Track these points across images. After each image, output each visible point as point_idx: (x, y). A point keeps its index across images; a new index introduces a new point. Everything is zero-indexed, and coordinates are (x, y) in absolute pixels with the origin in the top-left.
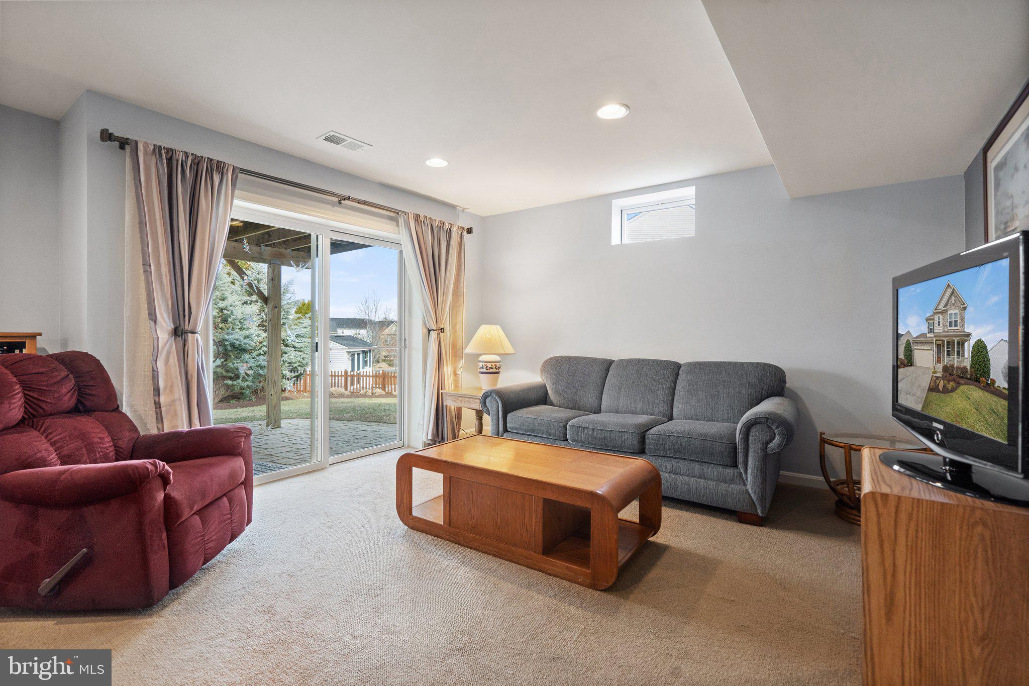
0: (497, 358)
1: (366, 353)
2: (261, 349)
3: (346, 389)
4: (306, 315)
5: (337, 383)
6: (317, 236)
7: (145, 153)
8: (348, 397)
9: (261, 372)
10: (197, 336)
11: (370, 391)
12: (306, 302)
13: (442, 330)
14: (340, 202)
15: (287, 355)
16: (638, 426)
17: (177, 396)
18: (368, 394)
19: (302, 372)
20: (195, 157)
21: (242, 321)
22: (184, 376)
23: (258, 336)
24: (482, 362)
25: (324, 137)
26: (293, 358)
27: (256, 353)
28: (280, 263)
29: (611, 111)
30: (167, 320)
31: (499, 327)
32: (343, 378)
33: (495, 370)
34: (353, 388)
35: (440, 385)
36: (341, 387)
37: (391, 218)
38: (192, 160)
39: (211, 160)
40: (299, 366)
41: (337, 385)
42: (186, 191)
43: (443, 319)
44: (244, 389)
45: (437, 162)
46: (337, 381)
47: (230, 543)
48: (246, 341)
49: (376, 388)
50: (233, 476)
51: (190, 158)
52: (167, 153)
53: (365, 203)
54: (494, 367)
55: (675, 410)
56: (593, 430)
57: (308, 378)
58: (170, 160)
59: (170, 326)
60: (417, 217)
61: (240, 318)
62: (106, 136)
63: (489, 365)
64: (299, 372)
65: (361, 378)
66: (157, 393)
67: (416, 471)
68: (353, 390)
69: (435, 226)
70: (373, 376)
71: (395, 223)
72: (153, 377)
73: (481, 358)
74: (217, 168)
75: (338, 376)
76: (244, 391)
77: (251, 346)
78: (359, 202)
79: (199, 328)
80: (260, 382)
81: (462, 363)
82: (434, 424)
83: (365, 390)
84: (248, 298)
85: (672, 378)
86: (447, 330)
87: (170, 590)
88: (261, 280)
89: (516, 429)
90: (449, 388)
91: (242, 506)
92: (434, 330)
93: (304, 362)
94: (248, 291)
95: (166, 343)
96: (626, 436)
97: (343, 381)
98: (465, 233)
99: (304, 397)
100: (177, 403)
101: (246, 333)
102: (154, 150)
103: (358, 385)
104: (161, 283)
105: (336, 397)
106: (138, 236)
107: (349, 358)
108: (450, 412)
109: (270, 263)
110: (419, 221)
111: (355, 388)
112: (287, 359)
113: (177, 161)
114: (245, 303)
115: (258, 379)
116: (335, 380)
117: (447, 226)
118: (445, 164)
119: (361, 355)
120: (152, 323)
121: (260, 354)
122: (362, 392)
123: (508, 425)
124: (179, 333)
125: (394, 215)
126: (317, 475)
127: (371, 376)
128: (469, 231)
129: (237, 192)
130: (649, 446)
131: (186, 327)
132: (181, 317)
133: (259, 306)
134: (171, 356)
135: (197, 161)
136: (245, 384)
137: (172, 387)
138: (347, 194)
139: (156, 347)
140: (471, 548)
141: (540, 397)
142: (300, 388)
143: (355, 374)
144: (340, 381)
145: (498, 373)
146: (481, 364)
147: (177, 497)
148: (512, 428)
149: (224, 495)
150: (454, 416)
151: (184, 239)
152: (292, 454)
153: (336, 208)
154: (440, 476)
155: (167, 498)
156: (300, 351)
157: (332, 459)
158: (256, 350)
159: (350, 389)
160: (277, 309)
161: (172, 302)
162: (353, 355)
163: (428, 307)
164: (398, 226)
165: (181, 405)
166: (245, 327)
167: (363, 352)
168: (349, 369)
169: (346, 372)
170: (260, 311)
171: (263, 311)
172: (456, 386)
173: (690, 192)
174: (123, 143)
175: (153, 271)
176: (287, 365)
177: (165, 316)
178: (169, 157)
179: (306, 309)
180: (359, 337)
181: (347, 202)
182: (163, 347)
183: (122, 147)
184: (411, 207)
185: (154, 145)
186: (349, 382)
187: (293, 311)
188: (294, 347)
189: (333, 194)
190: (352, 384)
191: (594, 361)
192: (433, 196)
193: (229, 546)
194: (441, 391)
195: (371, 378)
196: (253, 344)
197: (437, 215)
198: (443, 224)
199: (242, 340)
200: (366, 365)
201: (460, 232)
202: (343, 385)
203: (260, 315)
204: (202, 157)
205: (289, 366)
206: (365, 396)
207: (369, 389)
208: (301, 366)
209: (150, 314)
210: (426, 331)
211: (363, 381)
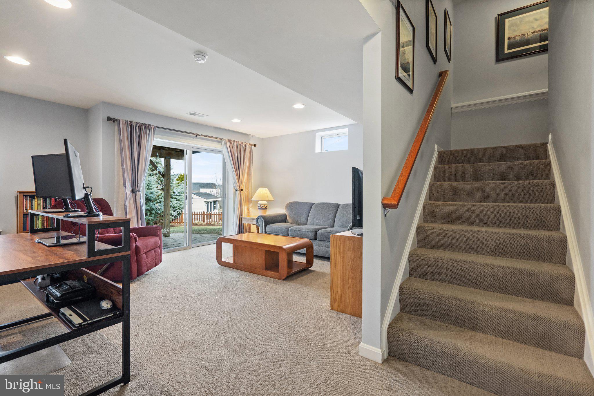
0: (266, 202)
1: (215, 202)
2: (158, 199)
3: (204, 221)
4: (182, 182)
5: (199, 218)
6: (187, 150)
7: (123, 124)
8: (204, 225)
9: (159, 212)
10: (140, 192)
11: (217, 223)
12: (182, 174)
13: (242, 190)
14: (196, 137)
15: (172, 203)
16: (315, 229)
17: (133, 215)
18: (215, 224)
19: (180, 212)
20: (140, 123)
21: (149, 185)
22: (136, 208)
23: (157, 192)
24: (259, 204)
25: (189, 113)
26: (175, 204)
27: (156, 202)
28: (170, 158)
29: (299, 106)
30: (130, 186)
31: (267, 189)
32: (202, 215)
33: (264, 208)
34: (208, 221)
35: (241, 214)
36: (201, 220)
37: (219, 142)
38: (139, 125)
39: (146, 124)
40: (178, 209)
41: (199, 219)
42: (137, 138)
43: (242, 185)
44: (149, 221)
45: (236, 120)
46: (199, 217)
47: (155, 267)
48: (151, 195)
49: (220, 221)
50: (156, 243)
51: (138, 124)
52: (130, 123)
53: (207, 136)
54: (264, 206)
55: (335, 224)
56: (298, 231)
57: (183, 216)
58: (131, 126)
59: (131, 189)
60: (230, 141)
61: (148, 183)
62: (109, 119)
63: (262, 205)
64: (179, 212)
65: (212, 216)
66: (126, 214)
67: (223, 244)
68: (208, 222)
69: (238, 144)
70: (218, 215)
71: (220, 144)
72: (125, 208)
73: (259, 202)
74: (148, 127)
75: (200, 214)
76: (150, 222)
77: (153, 198)
78: (204, 136)
79: (141, 190)
80: (158, 217)
81: (251, 205)
82: (238, 231)
83: (214, 222)
84: (152, 172)
85: (335, 210)
86: (244, 190)
87: (137, 276)
88: (158, 162)
89: (270, 232)
90: (245, 216)
91: (159, 254)
92: (238, 190)
93: (181, 207)
94: (151, 168)
95: (129, 196)
96: (310, 233)
97: (202, 217)
98: (253, 146)
99: (181, 225)
100: (134, 218)
101: (151, 191)
102: (126, 122)
103: (210, 220)
104: (128, 173)
105: (198, 226)
106: (120, 155)
107: (205, 205)
108: (246, 226)
109: (165, 158)
110: (231, 143)
111: (209, 221)
112: (172, 205)
113: (134, 126)
114: (150, 175)
115: (157, 215)
116: (198, 216)
117: (244, 144)
118: (240, 121)
119: (212, 203)
120: (125, 188)
121: (158, 202)
122: (212, 223)
123: (267, 230)
124: (134, 191)
125: (220, 141)
126: (187, 251)
127: (217, 215)
128: (255, 145)
129: (155, 135)
130: (318, 237)
131: (136, 189)
132: (135, 185)
133: (157, 177)
134: (131, 200)
135: (141, 125)
136: (151, 218)
137: (131, 212)
138: (199, 133)
139: (126, 197)
140: (242, 270)
141: (283, 219)
142: (179, 221)
143: (209, 213)
144: (200, 217)
145: (266, 209)
146: (258, 205)
147: (139, 246)
148: (268, 232)
149: (153, 249)
150: (247, 228)
151: (136, 155)
152: (176, 245)
153: (195, 139)
154: (232, 245)
155: (136, 246)
156: (179, 201)
157: (193, 245)
158: (156, 200)
159: (206, 222)
160: (168, 180)
161: (131, 179)
162: (208, 203)
163: (235, 180)
164: (222, 145)
165: (135, 218)
166: (150, 188)
167: (213, 201)
168: (206, 211)
169: (204, 212)
170: (158, 179)
171: (160, 179)
172: (249, 215)
173: (346, 130)
174: (114, 120)
175: (125, 168)
176: (172, 208)
177: (129, 185)
178: (130, 125)
179: (181, 178)
180: (212, 193)
181: (199, 136)
182: (128, 197)
183: (114, 122)
184: (227, 137)
185: (126, 121)
186: (205, 218)
187: (175, 179)
188: (176, 199)
189: (193, 134)
190: (207, 219)
191: (306, 203)
192: (238, 131)
193: (154, 268)
194: (241, 217)
195: (217, 216)
196: (154, 197)
197: (239, 140)
198: (242, 143)
199: (149, 195)
200: (215, 209)
201: (250, 146)
202: (202, 219)
203: (158, 181)
204: (142, 123)
205: (173, 209)
206: (214, 225)
207: (216, 221)
208: (180, 209)
209: (124, 184)
210: (234, 190)
211: (213, 217)
